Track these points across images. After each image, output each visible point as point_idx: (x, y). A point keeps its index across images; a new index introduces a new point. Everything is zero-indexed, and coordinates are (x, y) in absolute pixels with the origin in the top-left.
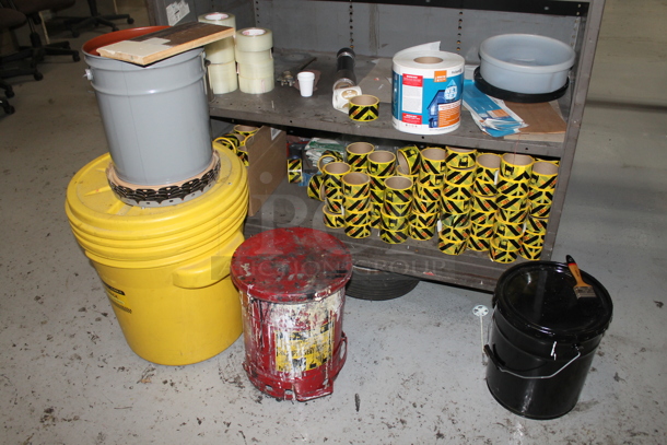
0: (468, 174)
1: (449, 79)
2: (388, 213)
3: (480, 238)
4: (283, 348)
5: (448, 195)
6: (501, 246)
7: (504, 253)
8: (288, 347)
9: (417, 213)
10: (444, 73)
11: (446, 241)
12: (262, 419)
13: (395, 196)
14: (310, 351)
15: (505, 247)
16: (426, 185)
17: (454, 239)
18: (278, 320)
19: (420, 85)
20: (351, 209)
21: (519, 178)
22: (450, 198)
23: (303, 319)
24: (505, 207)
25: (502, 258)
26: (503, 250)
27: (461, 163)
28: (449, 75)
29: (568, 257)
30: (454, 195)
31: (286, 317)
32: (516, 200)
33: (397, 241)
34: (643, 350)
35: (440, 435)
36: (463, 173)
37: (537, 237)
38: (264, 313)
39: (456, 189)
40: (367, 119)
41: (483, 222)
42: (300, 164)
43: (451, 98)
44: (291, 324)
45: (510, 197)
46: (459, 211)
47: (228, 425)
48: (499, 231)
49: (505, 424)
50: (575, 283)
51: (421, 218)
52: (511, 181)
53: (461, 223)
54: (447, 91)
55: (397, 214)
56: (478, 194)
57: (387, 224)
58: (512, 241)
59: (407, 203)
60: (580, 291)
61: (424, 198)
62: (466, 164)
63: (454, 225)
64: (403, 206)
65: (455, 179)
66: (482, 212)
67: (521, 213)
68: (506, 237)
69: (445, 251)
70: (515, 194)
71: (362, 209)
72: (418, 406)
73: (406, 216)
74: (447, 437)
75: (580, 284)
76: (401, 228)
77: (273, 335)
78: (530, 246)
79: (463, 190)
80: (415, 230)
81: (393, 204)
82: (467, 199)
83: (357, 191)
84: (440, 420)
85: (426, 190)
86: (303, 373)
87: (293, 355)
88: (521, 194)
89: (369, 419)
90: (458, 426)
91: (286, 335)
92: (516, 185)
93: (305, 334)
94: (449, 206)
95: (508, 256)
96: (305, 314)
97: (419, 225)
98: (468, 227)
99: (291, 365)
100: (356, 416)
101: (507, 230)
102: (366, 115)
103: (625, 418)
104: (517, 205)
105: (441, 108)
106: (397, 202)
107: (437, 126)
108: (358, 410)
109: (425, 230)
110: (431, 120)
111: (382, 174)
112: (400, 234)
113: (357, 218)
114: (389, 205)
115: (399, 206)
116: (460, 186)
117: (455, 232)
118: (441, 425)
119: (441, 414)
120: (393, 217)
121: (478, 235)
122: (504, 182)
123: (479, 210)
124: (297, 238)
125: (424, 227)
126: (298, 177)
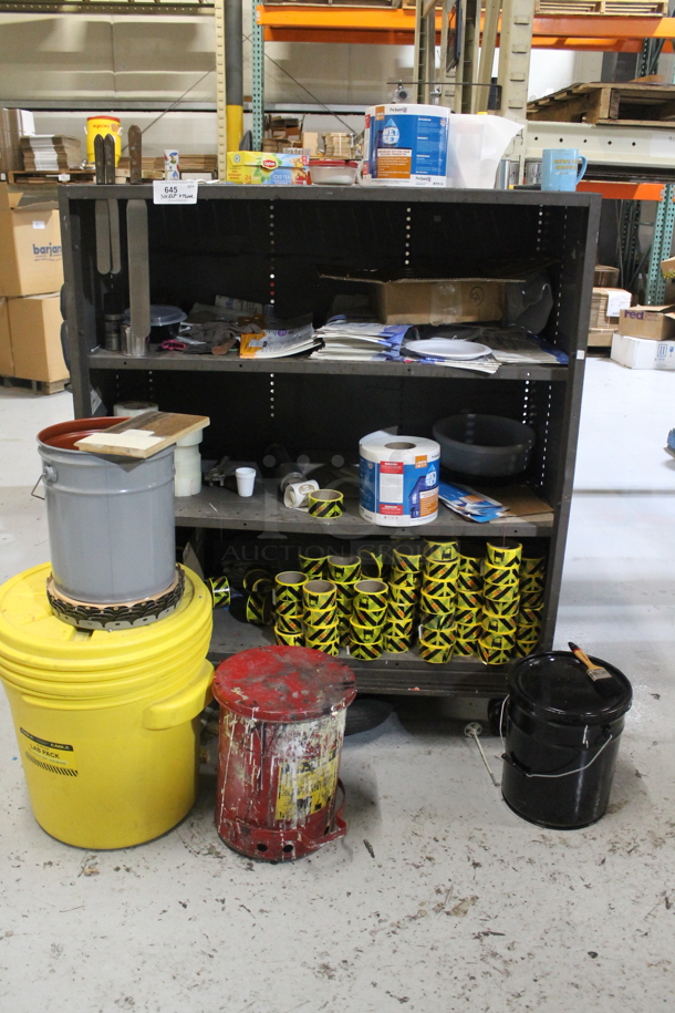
0: (454, 566)
1: (429, 464)
2: (362, 624)
3: (467, 640)
4: (288, 786)
5: (432, 593)
6: (494, 644)
7: (498, 653)
8: (295, 783)
9: (394, 621)
10: (425, 458)
11: (432, 648)
12: (262, 887)
13: (371, 601)
14: (316, 787)
15: (499, 645)
16: (403, 586)
17: (441, 644)
18: (285, 749)
19: (400, 472)
20: (317, 623)
21: (510, 565)
22: (435, 597)
23: (314, 743)
24: (498, 597)
25: (497, 659)
26: (498, 649)
27: (445, 556)
28: (430, 460)
29: (570, 644)
30: (440, 592)
31: (295, 743)
32: (508, 589)
33: (373, 656)
34: (655, 743)
35: (476, 865)
36: (449, 565)
37: (530, 630)
38: (268, 743)
39: (442, 585)
40: (333, 515)
41: (470, 621)
42: (227, 583)
43: (431, 484)
44: (301, 751)
45: (502, 586)
46: (445, 610)
47: (223, 901)
48: (491, 627)
49: (542, 840)
50: (587, 667)
51: (398, 626)
52: (502, 568)
53: (448, 623)
54: (428, 477)
55: (373, 623)
56: (463, 590)
57: (362, 637)
58: (507, 637)
59: (384, 609)
60: (595, 674)
61: (401, 602)
62: (448, 556)
63: (440, 627)
64: (380, 613)
65: (440, 573)
66: (469, 609)
67: (514, 602)
68: (499, 633)
69: (431, 661)
70: (507, 583)
71: (330, 623)
72: (440, 839)
73: (382, 625)
74: (485, 865)
75: (592, 668)
76: (377, 640)
77: (276, 770)
78: (523, 641)
79: (449, 585)
80: (391, 642)
81: (368, 611)
82: (453, 595)
83: (325, 601)
84: (470, 850)
85: (403, 592)
86: (307, 818)
87: (299, 793)
88: (513, 581)
89: (391, 864)
90: (493, 851)
91: (293, 766)
92: (507, 573)
93: (314, 763)
94: (434, 606)
95: (502, 656)
96: (318, 736)
97: (397, 635)
98: (455, 628)
99: (294, 809)
100: (374, 863)
101: (500, 625)
102: (332, 511)
103: (659, 811)
104: (510, 594)
105: (423, 495)
106: (373, 608)
107: (419, 516)
108: (373, 856)
109: (403, 640)
110: (413, 510)
111: (349, 579)
112: (376, 647)
113: (325, 634)
114: (364, 613)
115: (375, 613)
116: (445, 581)
117: (442, 635)
118: (473, 854)
119: (469, 843)
120: (369, 627)
121: (465, 637)
122: (494, 571)
123: (465, 607)
124: (278, 656)
125: (402, 636)
126: (225, 598)
